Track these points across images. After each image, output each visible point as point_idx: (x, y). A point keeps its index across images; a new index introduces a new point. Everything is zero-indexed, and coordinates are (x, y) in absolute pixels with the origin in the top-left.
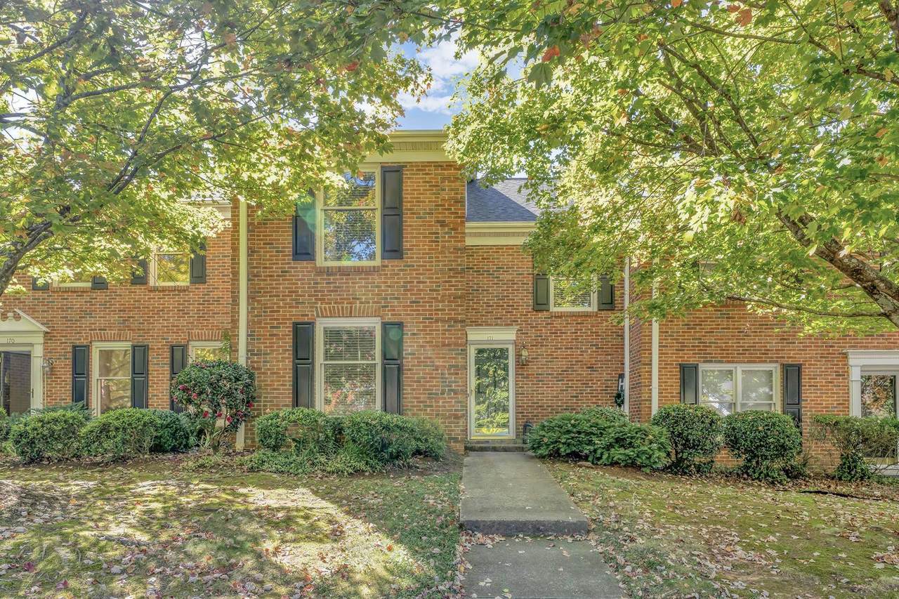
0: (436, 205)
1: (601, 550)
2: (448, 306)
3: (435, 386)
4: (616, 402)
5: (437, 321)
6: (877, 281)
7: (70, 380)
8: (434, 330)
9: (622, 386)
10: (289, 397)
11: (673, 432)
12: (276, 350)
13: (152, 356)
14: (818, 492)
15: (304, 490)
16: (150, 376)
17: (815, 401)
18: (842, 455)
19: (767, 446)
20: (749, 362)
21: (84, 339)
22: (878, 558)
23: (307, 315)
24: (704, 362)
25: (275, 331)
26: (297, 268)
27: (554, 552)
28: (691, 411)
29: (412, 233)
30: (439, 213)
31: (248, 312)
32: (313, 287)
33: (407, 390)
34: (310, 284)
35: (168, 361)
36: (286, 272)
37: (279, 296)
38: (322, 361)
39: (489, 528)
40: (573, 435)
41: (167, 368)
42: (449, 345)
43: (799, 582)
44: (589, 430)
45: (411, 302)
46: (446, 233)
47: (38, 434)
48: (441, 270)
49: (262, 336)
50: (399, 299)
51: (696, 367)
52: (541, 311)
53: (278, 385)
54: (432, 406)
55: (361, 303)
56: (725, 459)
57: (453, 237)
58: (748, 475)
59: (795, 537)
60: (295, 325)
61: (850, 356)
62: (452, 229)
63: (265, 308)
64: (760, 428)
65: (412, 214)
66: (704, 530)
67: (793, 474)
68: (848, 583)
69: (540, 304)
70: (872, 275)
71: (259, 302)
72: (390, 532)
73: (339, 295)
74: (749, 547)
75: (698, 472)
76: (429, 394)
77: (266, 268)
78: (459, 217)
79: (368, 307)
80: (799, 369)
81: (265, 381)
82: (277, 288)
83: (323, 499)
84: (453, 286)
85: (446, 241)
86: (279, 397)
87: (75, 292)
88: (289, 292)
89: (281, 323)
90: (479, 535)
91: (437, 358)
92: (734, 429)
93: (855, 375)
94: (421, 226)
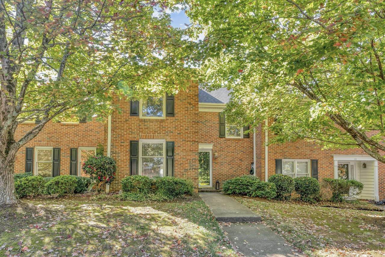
0: (188, 97)
1: (269, 227)
2: (192, 136)
3: (187, 167)
4: (250, 173)
5: (188, 141)
6: (357, 134)
7: (24, 163)
8: (186, 145)
9: (253, 167)
10: (128, 171)
11: (277, 185)
12: (123, 152)
13: (62, 153)
14: (327, 206)
15: (150, 207)
16: (61, 161)
17: (323, 173)
18: (333, 193)
19: (309, 190)
20: (299, 159)
21: (31, 145)
22: (361, 227)
23: (136, 138)
24: (284, 158)
25: (122, 144)
26: (132, 119)
27: (253, 228)
28: (283, 177)
29: (178, 107)
30: (189, 100)
31: (111, 136)
32: (138, 127)
33: (176, 168)
34: (137, 125)
35: (69, 155)
36: (127, 120)
37: (124, 130)
38: (141, 156)
39: (226, 220)
40: (241, 186)
41: (69, 158)
42: (192, 151)
43: (339, 235)
44: (247, 184)
45: (178, 134)
46: (191, 107)
47: (27, 186)
48: (190, 121)
49: (117, 146)
50: (173, 132)
51: (281, 160)
52: (222, 138)
53: (124, 166)
54: (186, 175)
55: (158, 133)
56: (295, 195)
57: (194, 109)
58: (302, 200)
59: (332, 221)
60: (131, 141)
61: (334, 157)
62: (193, 106)
63: (118, 135)
64: (307, 183)
65: (178, 99)
66: (300, 219)
67: (318, 200)
68: (354, 235)
69: (222, 135)
70: (356, 131)
71: (116, 132)
72: (195, 222)
73: (149, 130)
74: (318, 224)
75: (286, 199)
76: (185, 170)
77: (119, 118)
78: (196, 102)
79: (161, 135)
80: (317, 161)
81: (118, 164)
82: (123, 127)
83: (159, 210)
84: (194, 128)
85: (191, 111)
86: (124, 171)
87: (27, 125)
88: (128, 128)
89: (125, 141)
90: (224, 223)
91: (188, 156)
92: (297, 183)
93: (336, 164)
94: (182, 104)
